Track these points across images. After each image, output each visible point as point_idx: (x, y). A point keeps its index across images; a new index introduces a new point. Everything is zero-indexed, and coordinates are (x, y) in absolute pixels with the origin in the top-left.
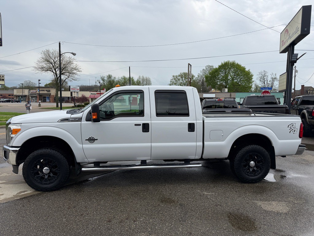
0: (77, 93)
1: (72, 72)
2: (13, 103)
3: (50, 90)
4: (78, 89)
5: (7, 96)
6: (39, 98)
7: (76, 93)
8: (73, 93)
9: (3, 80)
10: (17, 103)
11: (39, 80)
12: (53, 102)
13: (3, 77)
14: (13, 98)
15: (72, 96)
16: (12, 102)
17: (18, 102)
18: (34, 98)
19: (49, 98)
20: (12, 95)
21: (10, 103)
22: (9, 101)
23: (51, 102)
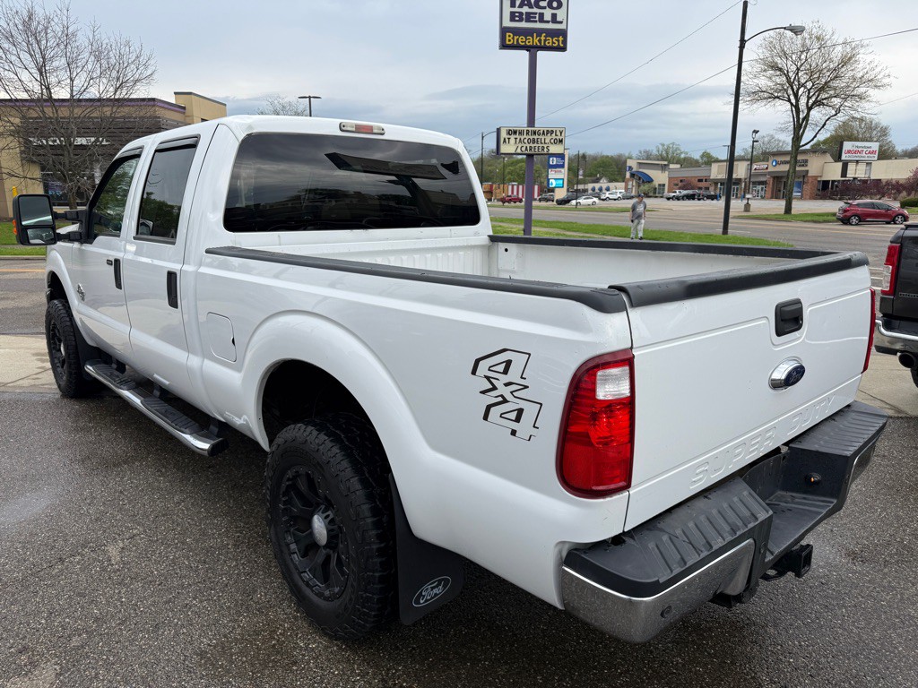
0: (869, 164)
1: (855, 92)
2: (702, 202)
3: (806, 161)
4: (873, 152)
5: (695, 182)
6: (771, 186)
7: (862, 167)
8: (851, 167)
9: (561, 141)
10: (709, 201)
11: (756, 132)
12: (810, 199)
13: (561, 133)
14: (707, 189)
15: (846, 177)
16: (699, 200)
17: (713, 200)
18: (759, 187)
19: (800, 185)
20: (706, 180)
21: (696, 202)
22: (691, 197)
23: (805, 199)
